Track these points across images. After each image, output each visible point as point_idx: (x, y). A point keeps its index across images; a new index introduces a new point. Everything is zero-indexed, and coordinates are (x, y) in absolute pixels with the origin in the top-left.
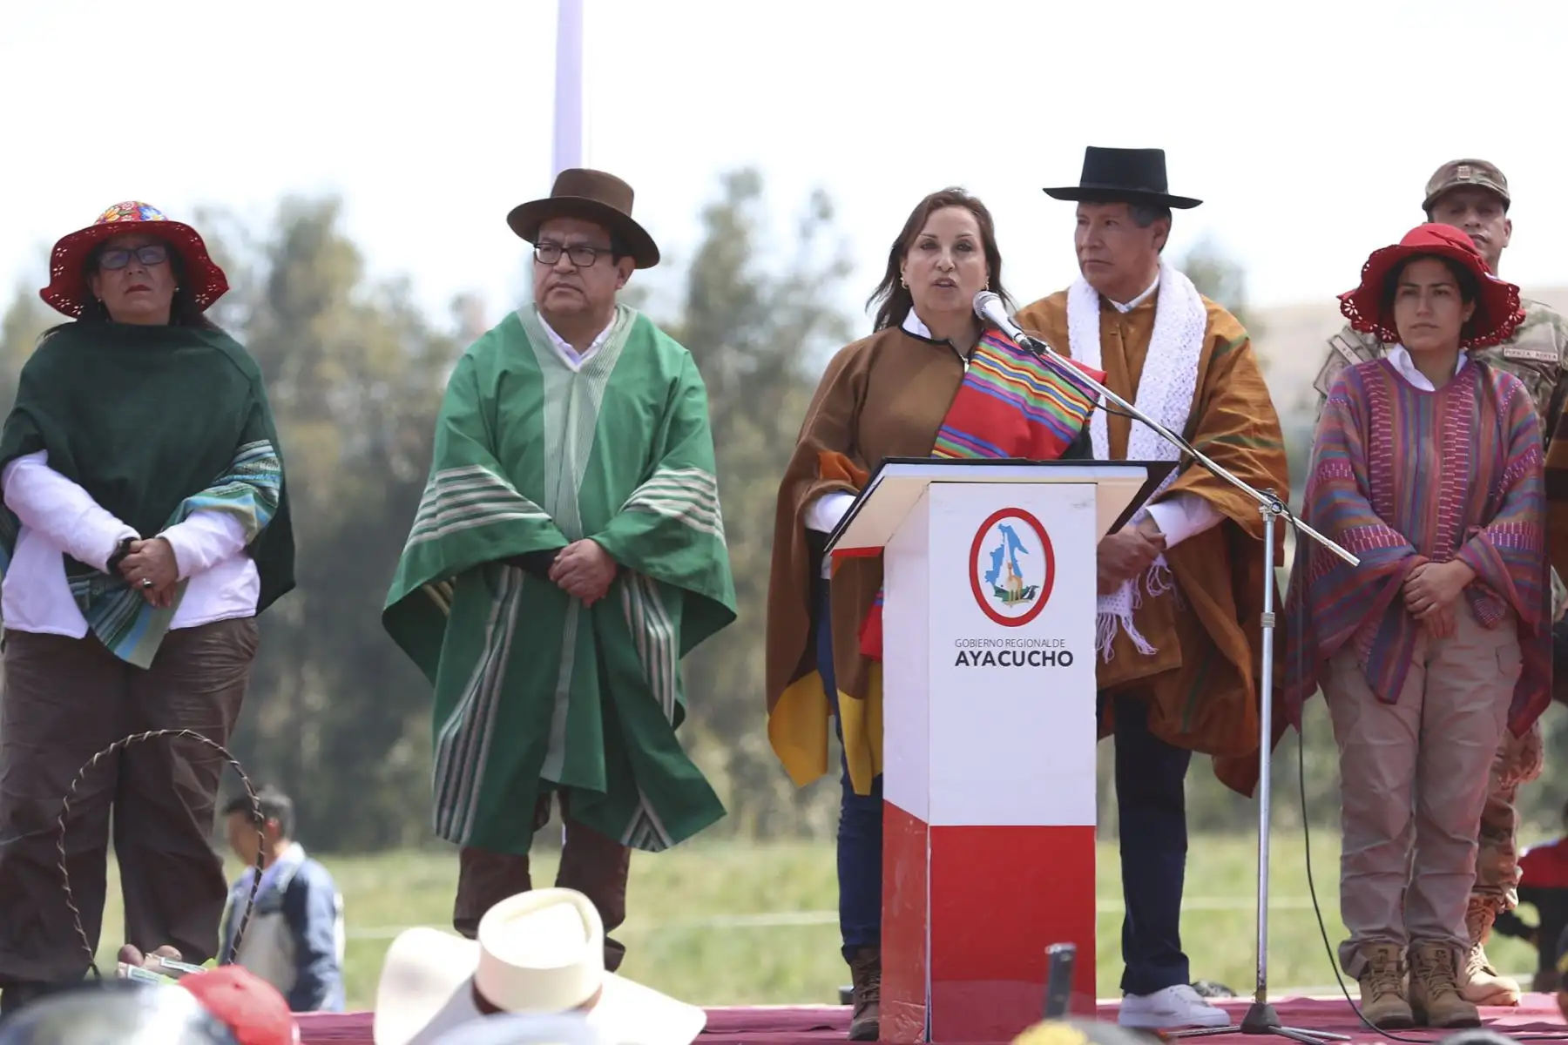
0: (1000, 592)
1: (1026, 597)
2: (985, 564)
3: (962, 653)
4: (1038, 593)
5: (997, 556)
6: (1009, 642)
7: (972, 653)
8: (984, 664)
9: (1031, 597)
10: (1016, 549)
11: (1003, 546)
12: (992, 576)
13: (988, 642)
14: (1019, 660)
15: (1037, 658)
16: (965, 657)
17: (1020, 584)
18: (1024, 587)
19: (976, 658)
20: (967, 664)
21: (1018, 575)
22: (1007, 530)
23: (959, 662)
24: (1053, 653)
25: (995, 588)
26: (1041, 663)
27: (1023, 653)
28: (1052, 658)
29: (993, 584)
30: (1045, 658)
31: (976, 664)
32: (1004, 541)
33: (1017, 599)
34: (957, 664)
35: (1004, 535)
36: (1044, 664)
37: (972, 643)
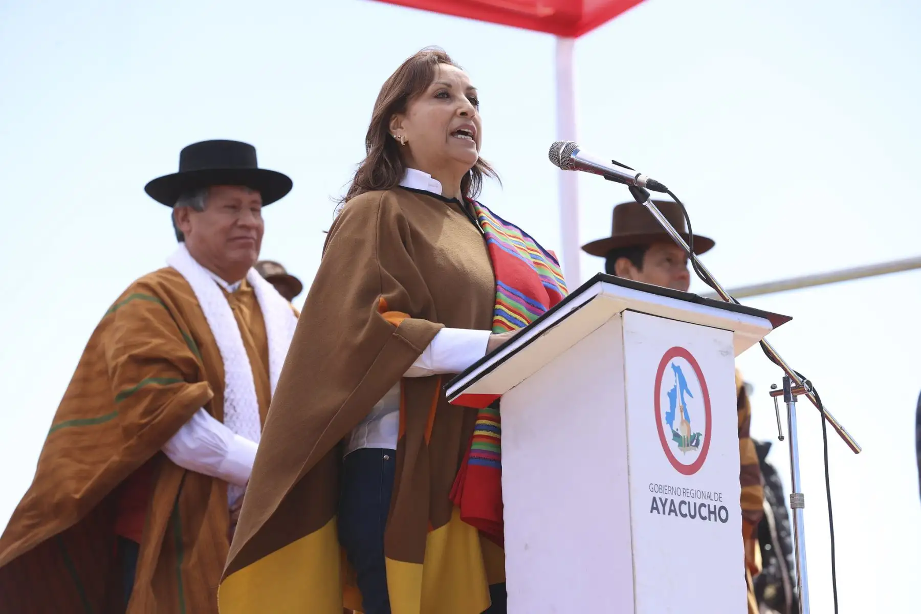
0: (676, 436)
1: (694, 444)
2: (665, 407)
3: (654, 499)
4: (702, 439)
5: (672, 395)
6: (685, 492)
7: (660, 499)
8: (669, 514)
9: (697, 445)
10: (685, 391)
11: (676, 386)
12: (671, 417)
13: (671, 490)
14: (693, 513)
15: (705, 512)
16: (657, 504)
17: (689, 430)
18: (692, 434)
19: (664, 505)
20: (659, 513)
21: (687, 419)
22: (677, 370)
23: (653, 508)
24: (715, 506)
25: (673, 431)
26: (707, 517)
27: (695, 504)
28: (714, 513)
29: (671, 426)
30: (710, 512)
31: (664, 513)
32: (676, 382)
33: (688, 446)
34: (651, 512)
35: (675, 375)
36: (710, 520)
37: (661, 488)
